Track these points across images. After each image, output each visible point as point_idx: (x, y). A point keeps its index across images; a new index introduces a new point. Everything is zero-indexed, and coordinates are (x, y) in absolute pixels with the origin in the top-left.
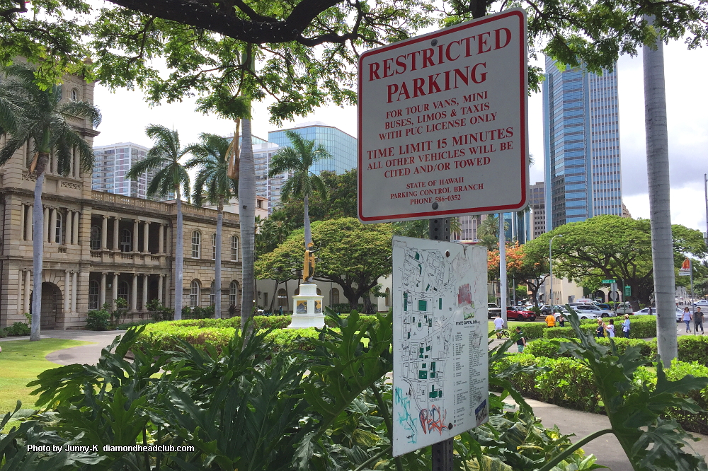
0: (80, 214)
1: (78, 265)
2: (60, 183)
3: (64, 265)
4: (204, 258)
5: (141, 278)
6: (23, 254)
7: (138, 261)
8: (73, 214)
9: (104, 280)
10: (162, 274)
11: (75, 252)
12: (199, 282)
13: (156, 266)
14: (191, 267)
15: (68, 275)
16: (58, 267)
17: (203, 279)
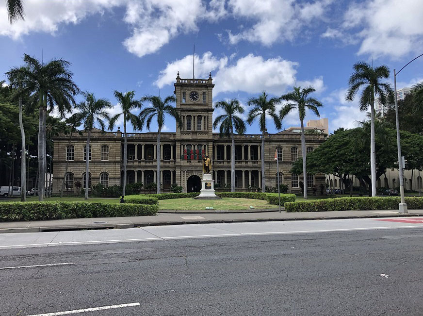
0: (208, 146)
2: (198, 134)
4: (285, 161)
5: (247, 173)
6: (182, 164)
7: (244, 164)
8: (205, 146)
9: (226, 174)
12: (283, 174)
13: (255, 166)
14: (275, 166)
16: (198, 169)
17: (286, 172)
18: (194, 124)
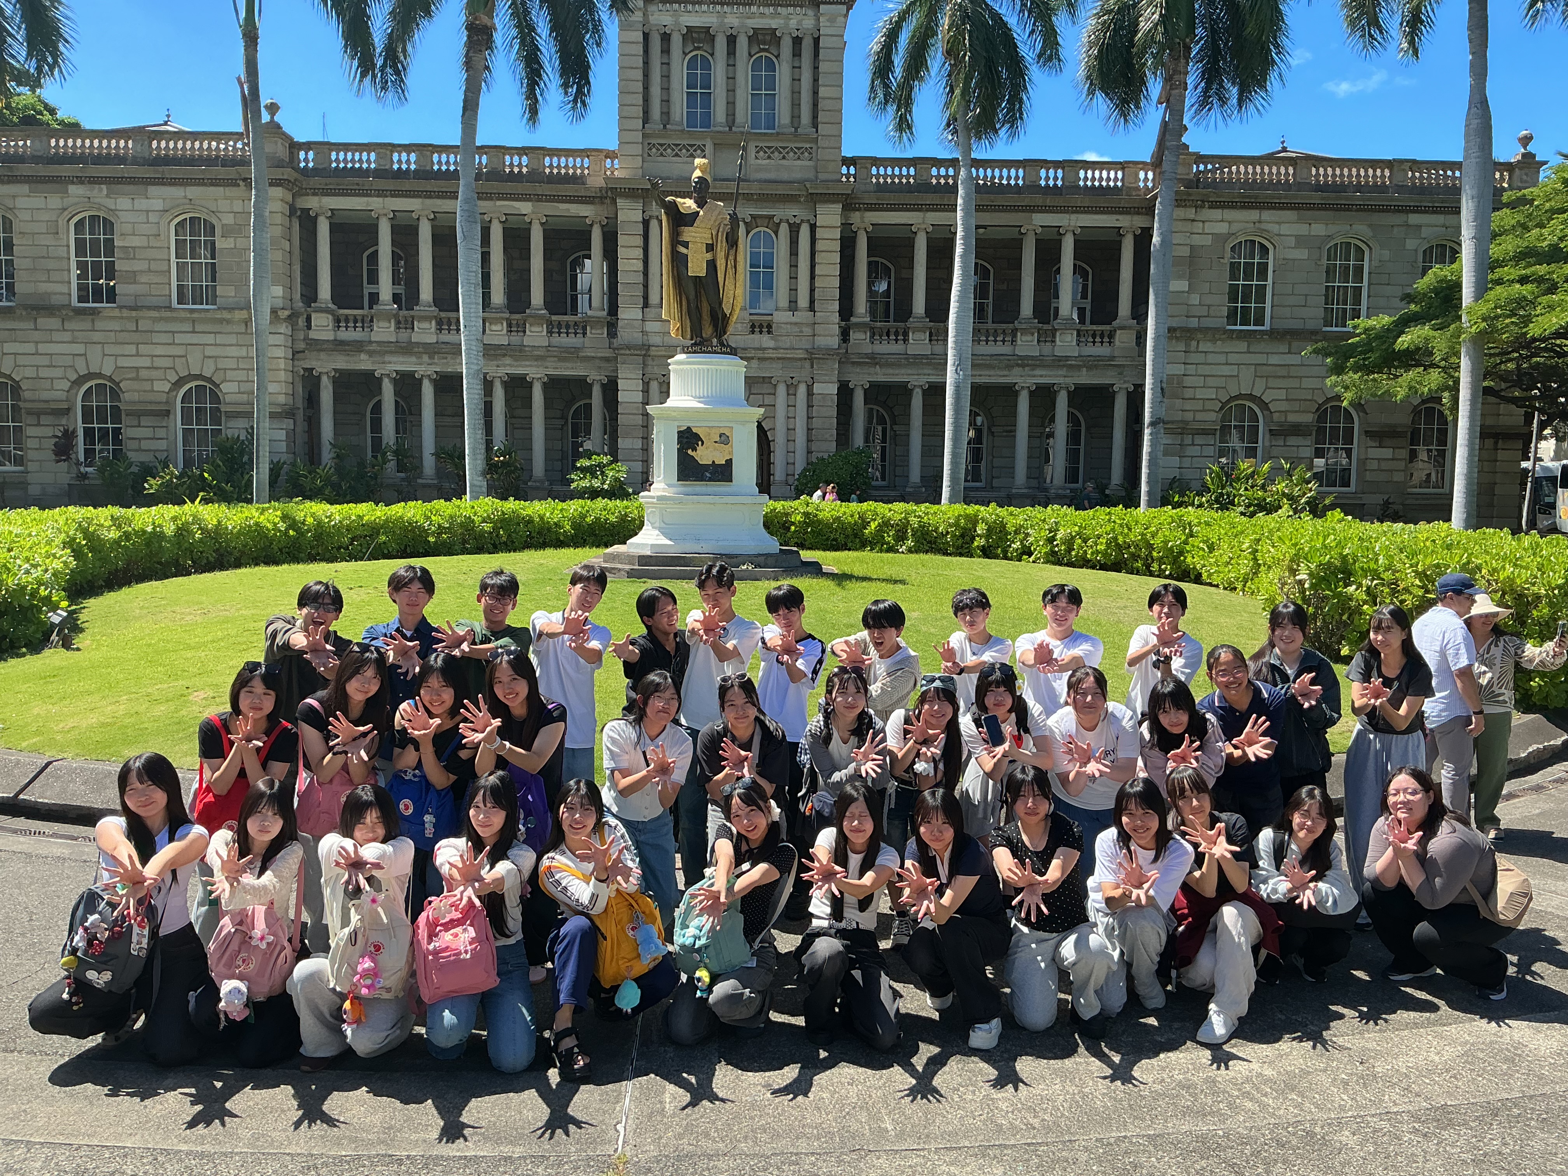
0: (813, 228)
1: (807, 364)
2: (752, 150)
3: (767, 364)
4: (1282, 326)
6: (653, 340)
7: (1028, 347)
8: (794, 230)
9: (916, 405)
10: (1122, 387)
11: (795, 330)
12: (1264, 406)
13: (1099, 358)
14: (1222, 359)
15: (782, 390)
17: (1282, 394)
18: (731, 91)
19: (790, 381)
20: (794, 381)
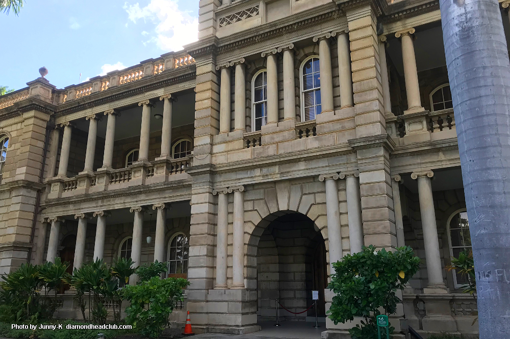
3: (314, 164)
6: (220, 160)
8: (332, 42)
11: (338, 126)
15: (330, 186)
19: (337, 177)
20: (341, 176)
